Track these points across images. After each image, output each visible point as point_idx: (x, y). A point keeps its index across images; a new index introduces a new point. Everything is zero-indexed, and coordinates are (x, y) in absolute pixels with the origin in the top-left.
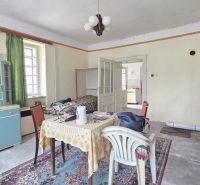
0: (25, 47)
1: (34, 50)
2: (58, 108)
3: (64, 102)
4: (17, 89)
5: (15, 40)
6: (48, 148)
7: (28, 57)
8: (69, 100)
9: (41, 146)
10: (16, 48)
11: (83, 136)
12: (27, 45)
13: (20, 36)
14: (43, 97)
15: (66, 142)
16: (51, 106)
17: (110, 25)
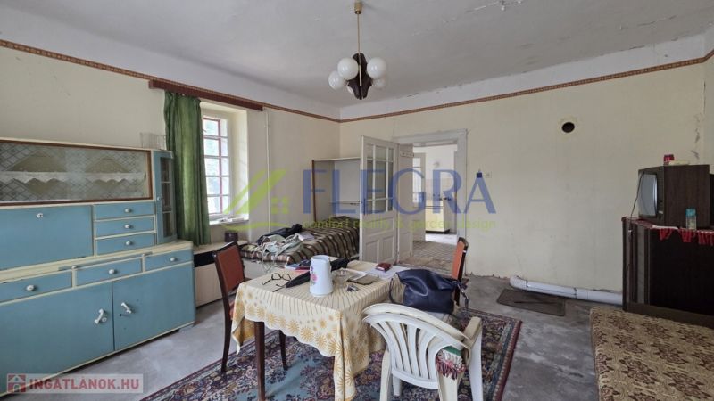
0: (204, 115)
1: (224, 123)
2: (272, 246)
3: (287, 233)
4: (186, 207)
5: (184, 104)
6: (251, 338)
7: (211, 138)
8: (298, 229)
9: (234, 338)
10: (186, 121)
11: (322, 324)
12: (209, 111)
13: (195, 95)
14: (243, 222)
15: (287, 333)
16: (260, 241)
17: (384, 76)
